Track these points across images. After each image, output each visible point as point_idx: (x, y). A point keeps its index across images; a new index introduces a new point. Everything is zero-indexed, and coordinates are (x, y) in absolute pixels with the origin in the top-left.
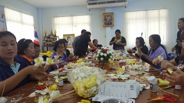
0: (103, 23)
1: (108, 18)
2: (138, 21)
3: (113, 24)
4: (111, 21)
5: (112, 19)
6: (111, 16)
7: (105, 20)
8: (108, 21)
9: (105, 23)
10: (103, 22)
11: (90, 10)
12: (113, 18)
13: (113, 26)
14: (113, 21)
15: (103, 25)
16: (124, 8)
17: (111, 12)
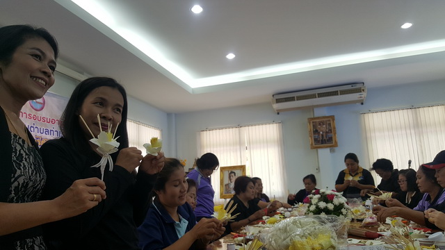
0: (310, 140)
2: (395, 133)
3: (336, 142)
4: (330, 135)
5: (331, 130)
6: (330, 124)
8: (322, 135)
9: (316, 140)
10: (311, 137)
11: (278, 113)
12: (334, 128)
13: (336, 145)
14: (335, 134)
15: (312, 144)
16: (359, 104)
17: (327, 115)
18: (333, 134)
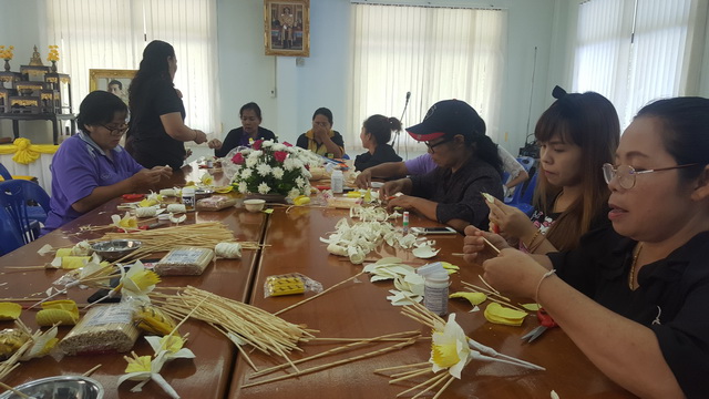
0: (265, 39)
1: (288, 20)
2: (397, 43)
3: (307, 48)
4: (298, 33)
5: (301, 25)
6: (300, 14)
7: (276, 24)
8: (287, 32)
9: (274, 39)
10: (268, 33)
12: (307, 22)
13: (306, 54)
14: (307, 33)
15: (268, 47)
18: (303, 32)
